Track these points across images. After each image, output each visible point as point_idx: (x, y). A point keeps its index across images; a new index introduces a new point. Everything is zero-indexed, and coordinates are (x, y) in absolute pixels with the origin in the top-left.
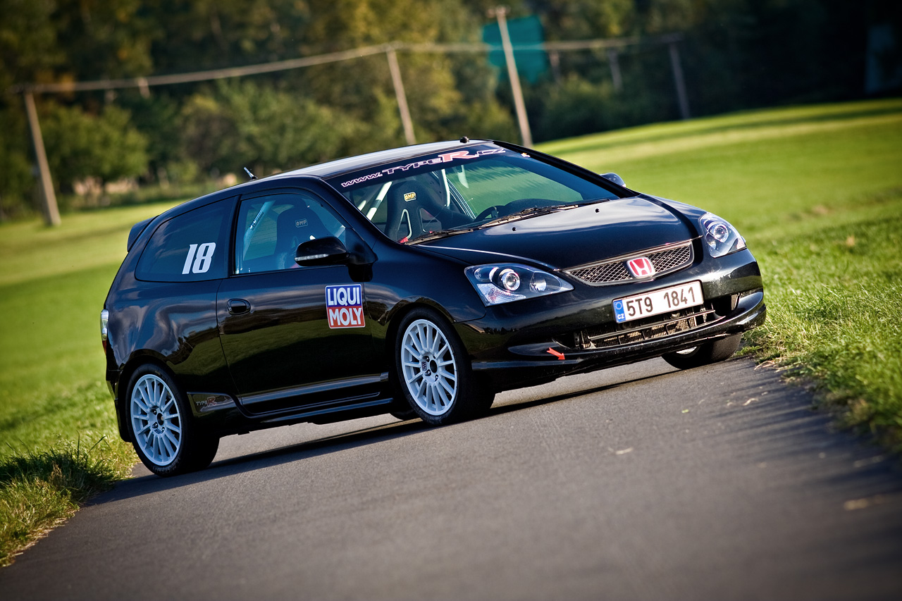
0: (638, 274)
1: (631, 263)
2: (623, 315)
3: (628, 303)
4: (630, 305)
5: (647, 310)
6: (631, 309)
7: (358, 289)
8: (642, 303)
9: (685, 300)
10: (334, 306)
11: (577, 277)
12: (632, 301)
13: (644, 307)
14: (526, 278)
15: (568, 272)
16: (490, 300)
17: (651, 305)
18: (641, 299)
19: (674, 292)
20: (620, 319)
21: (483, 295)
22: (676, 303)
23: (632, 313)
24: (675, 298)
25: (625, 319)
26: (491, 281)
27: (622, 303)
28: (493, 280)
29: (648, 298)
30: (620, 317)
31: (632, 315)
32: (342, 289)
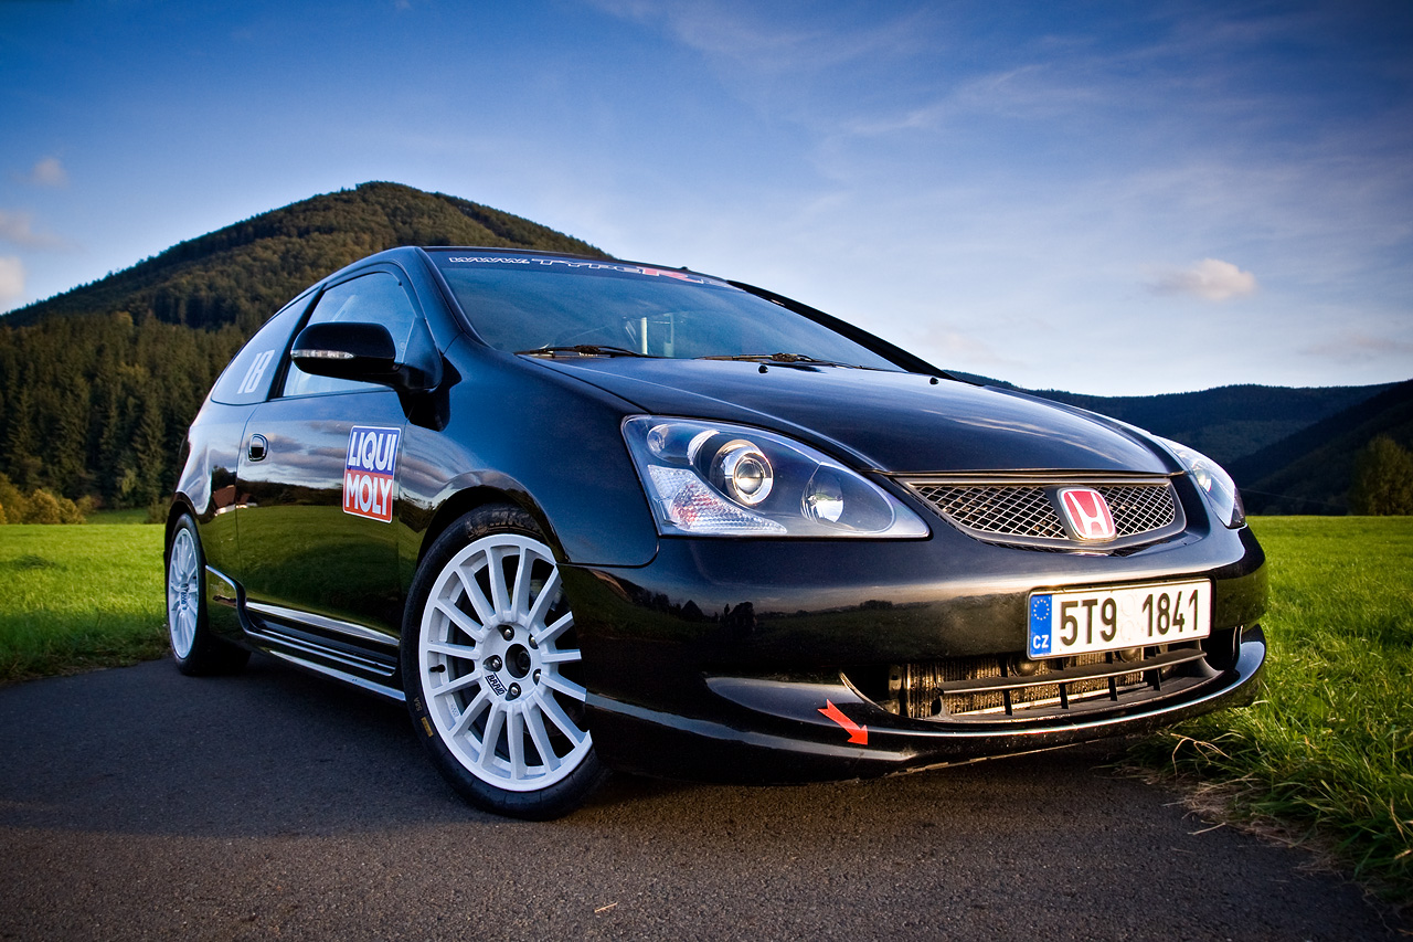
0: (1084, 532)
1: (1066, 496)
2: (1046, 637)
3: (1065, 605)
4: (1070, 612)
5: (1103, 634)
6: (1069, 625)
7: (395, 436)
8: (1096, 610)
9: (1180, 622)
10: (355, 468)
11: (933, 504)
12: (1074, 604)
13: (1098, 626)
14: (792, 480)
15: (908, 483)
16: (676, 518)
17: (1112, 622)
18: (1094, 602)
19: (1165, 597)
20: (1037, 647)
21: (658, 497)
22: (1163, 626)
23: (1069, 637)
24: (1164, 612)
25: (1049, 650)
26: (692, 463)
27: (1050, 602)
28: (696, 461)
29: (1110, 602)
30: (1038, 642)
31: (1067, 642)
32: (372, 436)
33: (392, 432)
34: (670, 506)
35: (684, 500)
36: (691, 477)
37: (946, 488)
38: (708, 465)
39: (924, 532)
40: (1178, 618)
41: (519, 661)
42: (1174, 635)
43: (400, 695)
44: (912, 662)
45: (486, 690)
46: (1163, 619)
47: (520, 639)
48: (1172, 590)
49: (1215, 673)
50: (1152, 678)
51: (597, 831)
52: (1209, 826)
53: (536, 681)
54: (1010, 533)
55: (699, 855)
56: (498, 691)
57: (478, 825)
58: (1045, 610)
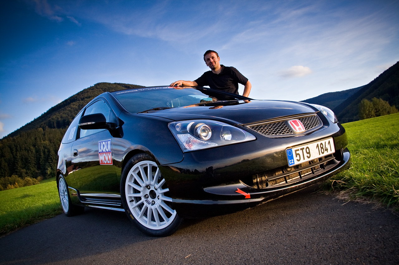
0: (297, 131)
1: (291, 122)
2: (292, 160)
3: (296, 151)
4: (297, 152)
5: (307, 156)
6: (298, 156)
7: (110, 142)
8: (304, 150)
9: (327, 150)
10: (101, 152)
11: (255, 131)
12: (298, 150)
14: (216, 131)
15: (248, 126)
16: (187, 147)
17: (309, 153)
18: (303, 148)
19: (321, 144)
20: (291, 163)
21: (181, 143)
22: (323, 151)
23: (299, 159)
24: (322, 148)
25: (294, 163)
26: (189, 132)
27: (292, 151)
28: (190, 131)
29: (307, 148)
30: (291, 162)
31: (298, 160)
32: (104, 143)
33: (109, 141)
34: (185, 144)
35: (188, 142)
36: (189, 135)
37: (258, 126)
38: (193, 131)
39: (254, 138)
40: (326, 149)
41: (153, 194)
42: (326, 153)
43: (123, 210)
44: (258, 174)
45: (146, 204)
46: (322, 150)
47: (152, 188)
48: (323, 142)
49: (338, 162)
50: (322, 166)
51: (182, 236)
52: (346, 202)
53: (158, 199)
54: (277, 135)
55: (211, 237)
56: (149, 203)
57: (150, 240)
58: (291, 153)
